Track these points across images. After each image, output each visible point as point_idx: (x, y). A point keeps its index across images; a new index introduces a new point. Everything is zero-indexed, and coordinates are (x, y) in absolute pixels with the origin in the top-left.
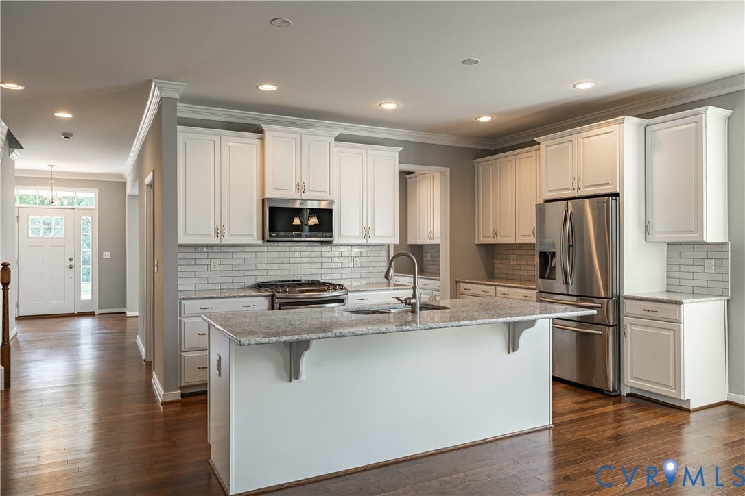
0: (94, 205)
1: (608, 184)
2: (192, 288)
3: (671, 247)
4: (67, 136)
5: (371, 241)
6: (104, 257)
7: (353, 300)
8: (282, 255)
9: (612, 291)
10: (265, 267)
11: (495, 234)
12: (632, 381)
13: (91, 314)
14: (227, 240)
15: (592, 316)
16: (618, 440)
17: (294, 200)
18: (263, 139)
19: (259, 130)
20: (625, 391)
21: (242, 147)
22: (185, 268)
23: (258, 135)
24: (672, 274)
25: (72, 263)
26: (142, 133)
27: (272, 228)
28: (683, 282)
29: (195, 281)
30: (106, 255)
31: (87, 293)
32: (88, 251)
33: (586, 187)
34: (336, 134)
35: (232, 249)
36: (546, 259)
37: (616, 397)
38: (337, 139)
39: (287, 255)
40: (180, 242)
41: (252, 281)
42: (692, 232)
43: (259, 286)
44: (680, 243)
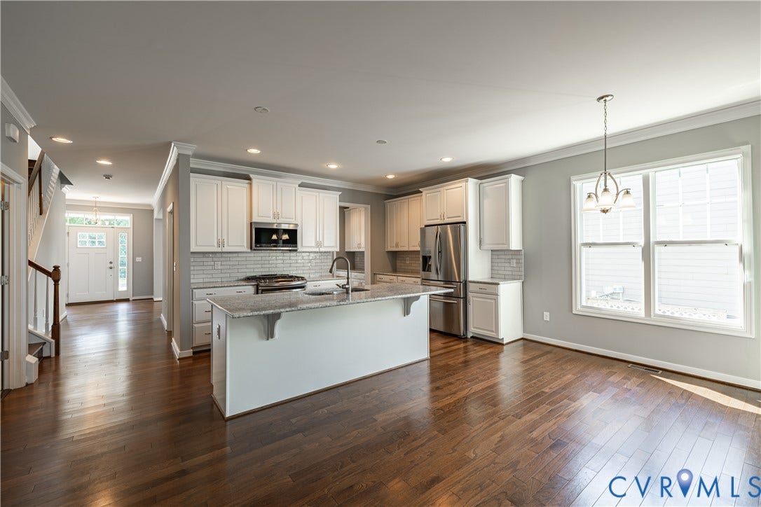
0: (130, 225)
1: (459, 217)
2: (201, 281)
3: (494, 253)
4: (108, 177)
5: (322, 250)
6: (137, 261)
7: (310, 287)
8: (264, 258)
9: (462, 278)
10: (252, 266)
11: (397, 245)
12: (473, 330)
13: (127, 300)
14: (226, 249)
15: (452, 292)
16: (466, 363)
17: (273, 224)
18: (251, 184)
19: (249, 179)
20: (469, 335)
21: (237, 189)
22: (196, 268)
23: (247, 181)
24: (495, 268)
25: (112, 265)
26: (165, 177)
27: (258, 241)
28: (500, 272)
29: (204, 276)
30: (139, 259)
31: (123, 286)
32: (124, 256)
33: (448, 218)
34: (300, 182)
35: (230, 255)
36: (426, 259)
37: (465, 339)
38: (299, 186)
39: (267, 258)
40: (192, 250)
41: (243, 276)
42: (503, 244)
43: (248, 279)
44: (498, 251)
